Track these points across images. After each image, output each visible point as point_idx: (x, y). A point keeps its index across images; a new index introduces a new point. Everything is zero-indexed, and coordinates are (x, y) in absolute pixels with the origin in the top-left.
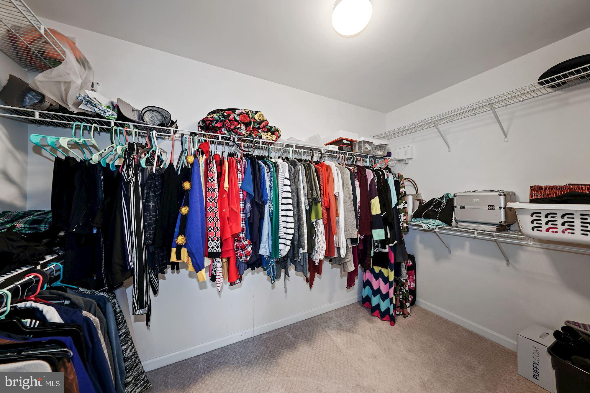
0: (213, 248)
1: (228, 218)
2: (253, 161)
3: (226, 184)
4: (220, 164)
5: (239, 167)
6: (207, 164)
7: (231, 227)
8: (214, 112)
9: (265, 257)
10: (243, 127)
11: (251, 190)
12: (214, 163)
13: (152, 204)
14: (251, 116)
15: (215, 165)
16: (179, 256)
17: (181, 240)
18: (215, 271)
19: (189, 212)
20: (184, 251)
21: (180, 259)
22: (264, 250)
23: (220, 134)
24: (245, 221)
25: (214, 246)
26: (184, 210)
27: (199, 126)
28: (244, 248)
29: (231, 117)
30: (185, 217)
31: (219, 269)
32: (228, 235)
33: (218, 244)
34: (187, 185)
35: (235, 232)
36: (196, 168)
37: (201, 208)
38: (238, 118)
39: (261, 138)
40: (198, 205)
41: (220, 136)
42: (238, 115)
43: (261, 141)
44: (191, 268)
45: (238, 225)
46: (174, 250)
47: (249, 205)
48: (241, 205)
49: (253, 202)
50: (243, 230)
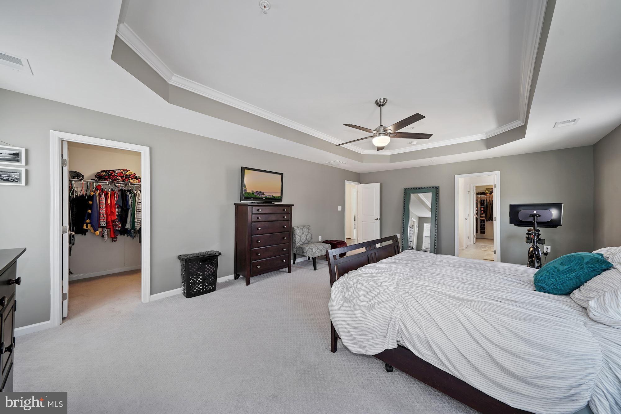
0: (102, 224)
1: (109, 214)
2: (123, 192)
3: (109, 202)
4: (106, 195)
5: (115, 196)
6: (100, 195)
7: (111, 218)
8: (104, 171)
9: (129, 229)
10: (119, 178)
11: (121, 204)
12: (103, 194)
13: (75, 209)
14: (124, 174)
15: (104, 195)
16: (87, 226)
17: (88, 221)
18: (104, 234)
19: (91, 212)
20: (89, 226)
21: (88, 228)
22: (128, 226)
23: (108, 181)
24: (118, 215)
25: (103, 223)
26: (89, 211)
27: (96, 177)
28: (117, 225)
29: (113, 174)
30: (90, 214)
31: (106, 233)
32: (110, 220)
33: (105, 223)
34: (91, 203)
35: (113, 219)
36: (94, 197)
37: (97, 210)
38: (116, 175)
39: (130, 182)
40: (96, 209)
41: (107, 182)
42: (117, 173)
43: (130, 183)
44: (92, 231)
45: (114, 217)
46: (85, 225)
47: (120, 210)
48: (116, 210)
49: (122, 209)
50: (117, 219)
